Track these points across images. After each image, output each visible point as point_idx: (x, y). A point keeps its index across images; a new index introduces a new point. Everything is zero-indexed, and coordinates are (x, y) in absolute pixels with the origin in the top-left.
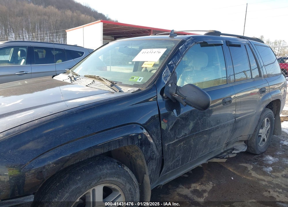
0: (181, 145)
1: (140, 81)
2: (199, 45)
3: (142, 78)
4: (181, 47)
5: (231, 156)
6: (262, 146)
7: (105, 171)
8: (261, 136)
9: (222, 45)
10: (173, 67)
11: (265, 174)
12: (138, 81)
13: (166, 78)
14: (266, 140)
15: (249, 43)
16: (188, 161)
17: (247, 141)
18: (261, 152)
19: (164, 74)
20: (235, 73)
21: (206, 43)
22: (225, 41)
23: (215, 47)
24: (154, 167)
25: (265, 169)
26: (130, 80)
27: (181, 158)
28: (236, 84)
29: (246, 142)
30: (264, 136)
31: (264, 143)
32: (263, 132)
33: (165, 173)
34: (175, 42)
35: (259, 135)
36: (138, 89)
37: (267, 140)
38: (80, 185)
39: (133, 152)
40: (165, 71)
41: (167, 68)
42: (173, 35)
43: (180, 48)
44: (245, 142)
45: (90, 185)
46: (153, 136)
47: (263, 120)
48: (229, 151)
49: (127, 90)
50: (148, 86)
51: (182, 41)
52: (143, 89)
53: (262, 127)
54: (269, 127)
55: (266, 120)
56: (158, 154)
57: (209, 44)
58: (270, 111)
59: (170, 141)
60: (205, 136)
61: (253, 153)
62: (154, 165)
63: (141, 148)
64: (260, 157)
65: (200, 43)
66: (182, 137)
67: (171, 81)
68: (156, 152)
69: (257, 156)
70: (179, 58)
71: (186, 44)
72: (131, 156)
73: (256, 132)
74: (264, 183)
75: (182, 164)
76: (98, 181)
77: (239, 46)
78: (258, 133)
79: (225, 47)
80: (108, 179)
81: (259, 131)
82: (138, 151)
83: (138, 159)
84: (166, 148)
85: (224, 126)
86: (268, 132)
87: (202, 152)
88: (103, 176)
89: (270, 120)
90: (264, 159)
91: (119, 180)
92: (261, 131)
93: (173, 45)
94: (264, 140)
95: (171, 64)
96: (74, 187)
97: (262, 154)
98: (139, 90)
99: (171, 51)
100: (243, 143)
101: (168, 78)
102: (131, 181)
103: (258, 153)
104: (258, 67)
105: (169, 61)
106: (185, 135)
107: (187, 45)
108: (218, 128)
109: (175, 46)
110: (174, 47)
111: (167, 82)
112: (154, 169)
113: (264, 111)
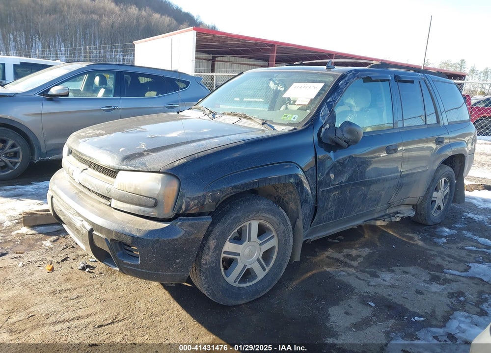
0: (335, 195)
1: (295, 120)
2: (362, 80)
3: (297, 116)
4: (341, 82)
5: (394, 220)
6: (435, 215)
7: (262, 206)
8: (435, 201)
9: (389, 80)
10: (332, 105)
11: (436, 244)
12: (292, 119)
13: (324, 116)
14: (442, 208)
15: (426, 78)
16: (341, 217)
17: (416, 205)
18: (434, 223)
19: (322, 113)
20: (404, 119)
21: (370, 78)
22: (393, 75)
23: (381, 83)
24: (308, 212)
25: (436, 240)
26: (282, 118)
27: (334, 210)
28: (405, 130)
29: (415, 207)
30: (439, 202)
31: (439, 211)
32: (439, 196)
33: (316, 225)
34: (333, 76)
35: (433, 199)
36: (293, 128)
37: (444, 208)
38: (240, 214)
39: (286, 194)
40: (323, 109)
41: (325, 106)
42: (331, 67)
43: (340, 84)
44: (413, 206)
45: (248, 216)
46: (308, 178)
47: (438, 180)
48: (391, 215)
49: (281, 129)
50: (305, 125)
51: (342, 75)
52: (299, 128)
53: (436, 190)
54: (448, 190)
55: (443, 180)
56: (312, 198)
57: (373, 79)
58: (450, 169)
59: (325, 187)
60: (363, 188)
61: (423, 222)
62: (307, 210)
63: (297, 188)
64: (433, 228)
65: (363, 78)
66: (338, 184)
67: (330, 121)
68: (311, 196)
69: (428, 227)
70: (339, 95)
71: (347, 78)
72: (283, 199)
73: (428, 194)
74: (432, 253)
75: (335, 218)
76: (255, 215)
77: (412, 82)
78: (431, 197)
79: (393, 83)
80: (264, 215)
81: (432, 193)
82: (292, 192)
83: (291, 202)
84: (320, 194)
85: (387, 180)
86: (445, 198)
87: (359, 208)
88: (260, 210)
89: (449, 182)
90: (437, 230)
91: (274, 218)
92: (435, 194)
93: (331, 80)
94: (439, 208)
95: (330, 102)
96: (234, 216)
97: (436, 225)
98: (295, 129)
99: (329, 86)
100: (411, 207)
101: (326, 117)
102: (284, 222)
103: (429, 223)
104: (436, 112)
105: (327, 98)
106: (341, 183)
107: (348, 80)
108: (379, 180)
109: (334, 80)
110: (333, 82)
111: (325, 121)
112: (308, 214)
113: (440, 167)
